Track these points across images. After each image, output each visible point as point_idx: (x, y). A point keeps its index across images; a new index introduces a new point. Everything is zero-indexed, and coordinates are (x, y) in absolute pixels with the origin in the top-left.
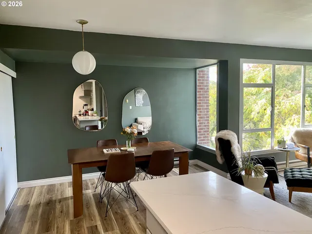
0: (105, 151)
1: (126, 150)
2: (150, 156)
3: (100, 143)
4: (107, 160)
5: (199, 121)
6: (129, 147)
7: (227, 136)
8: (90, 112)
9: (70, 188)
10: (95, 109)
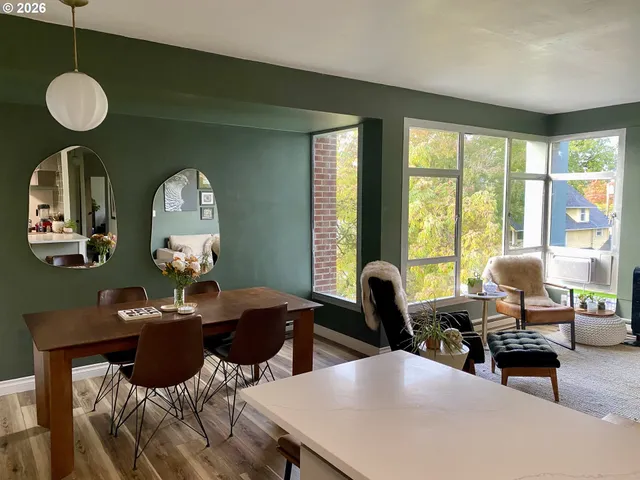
0: (123, 314)
1: (175, 312)
2: (236, 321)
3: (106, 295)
4: (137, 337)
5: (317, 242)
6: (181, 303)
7: (386, 272)
8: (55, 224)
9: (24, 408)
10: (67, 217)
